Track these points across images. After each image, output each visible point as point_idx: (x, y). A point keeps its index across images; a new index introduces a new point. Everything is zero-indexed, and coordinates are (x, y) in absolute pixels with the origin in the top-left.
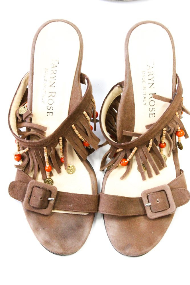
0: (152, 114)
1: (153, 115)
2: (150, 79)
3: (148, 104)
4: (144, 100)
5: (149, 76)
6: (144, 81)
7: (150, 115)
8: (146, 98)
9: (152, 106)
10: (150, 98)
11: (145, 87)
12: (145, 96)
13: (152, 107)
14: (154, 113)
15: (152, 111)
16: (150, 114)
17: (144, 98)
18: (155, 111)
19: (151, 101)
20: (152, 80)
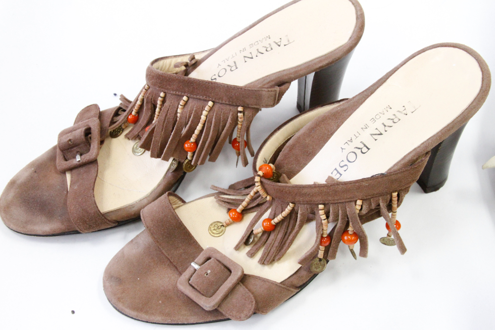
0: (338, 172)
1: (338, 174)
2: (385, 126)
3: (346, 152)
4: (348, 142)
5: (389, 119)
6: (375, 119)
7: (335, 171)
8: (352, 142)
9: (348, 161)
10: (357, 148)
11: (366, 128)
12: (354, 138)
13: (346, 162)
14: (341, 173)
15: (342, 167)
16: (336, 169)
17: (350, 139)
18: (345, 171)
19: (354, 152)
20: (387, 128)
